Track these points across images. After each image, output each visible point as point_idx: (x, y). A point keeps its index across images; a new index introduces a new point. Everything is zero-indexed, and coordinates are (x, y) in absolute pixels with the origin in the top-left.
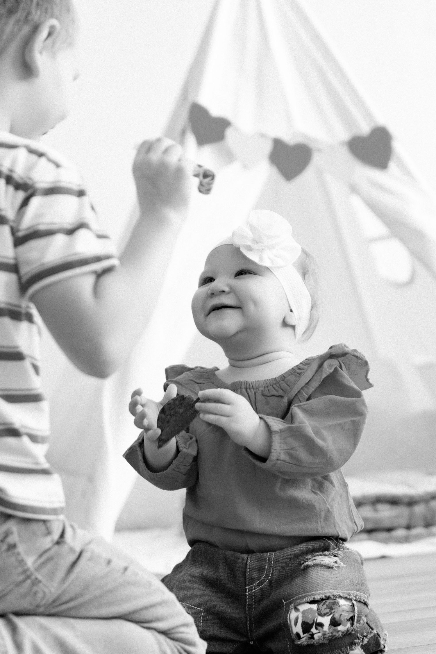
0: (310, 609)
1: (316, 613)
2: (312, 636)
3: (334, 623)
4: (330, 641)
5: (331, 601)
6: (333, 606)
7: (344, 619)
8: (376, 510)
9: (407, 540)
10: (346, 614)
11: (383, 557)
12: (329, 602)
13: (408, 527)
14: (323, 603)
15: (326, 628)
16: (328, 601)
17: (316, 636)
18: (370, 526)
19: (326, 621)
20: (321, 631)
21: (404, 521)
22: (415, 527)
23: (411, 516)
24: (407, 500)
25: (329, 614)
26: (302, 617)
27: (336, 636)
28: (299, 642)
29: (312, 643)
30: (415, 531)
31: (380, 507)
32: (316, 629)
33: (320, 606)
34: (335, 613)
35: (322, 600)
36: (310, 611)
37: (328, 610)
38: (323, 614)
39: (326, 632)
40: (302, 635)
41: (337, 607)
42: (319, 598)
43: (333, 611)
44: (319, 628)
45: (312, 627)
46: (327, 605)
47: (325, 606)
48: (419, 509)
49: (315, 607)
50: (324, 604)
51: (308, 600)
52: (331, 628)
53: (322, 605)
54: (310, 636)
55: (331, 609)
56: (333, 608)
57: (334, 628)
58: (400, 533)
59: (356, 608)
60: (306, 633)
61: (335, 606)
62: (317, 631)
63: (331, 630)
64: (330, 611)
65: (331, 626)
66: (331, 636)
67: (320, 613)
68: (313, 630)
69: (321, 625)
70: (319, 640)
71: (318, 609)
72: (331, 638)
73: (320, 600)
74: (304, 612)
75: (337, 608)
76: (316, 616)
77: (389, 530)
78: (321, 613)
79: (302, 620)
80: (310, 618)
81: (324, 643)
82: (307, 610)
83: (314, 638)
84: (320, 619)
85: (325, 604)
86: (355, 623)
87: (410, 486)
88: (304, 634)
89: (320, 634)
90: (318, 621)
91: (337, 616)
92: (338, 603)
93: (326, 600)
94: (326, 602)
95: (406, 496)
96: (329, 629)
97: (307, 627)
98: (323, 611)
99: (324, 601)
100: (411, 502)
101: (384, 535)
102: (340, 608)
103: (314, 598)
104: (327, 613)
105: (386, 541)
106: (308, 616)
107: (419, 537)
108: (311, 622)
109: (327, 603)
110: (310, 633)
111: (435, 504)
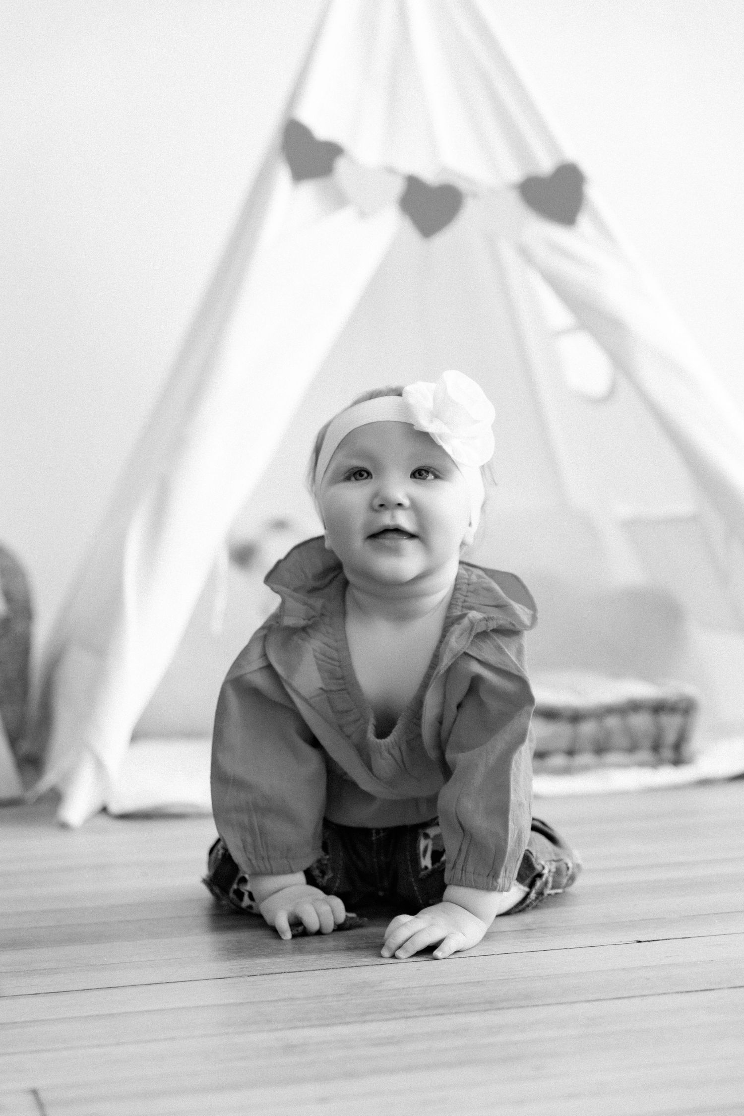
9: (567, 771)
13: (571, 753)
21: (564, 744)
22: (580, 752)
23: (575, 738)
24: (569, 713)
26: (433, 844)
30: (580, 759)
48: (588, 728)
58: (558, 760)
77: (541, 755)
79: (432, 848)
87: (577, 693)
95: (567, 707)
100: (576, 717)
107: (585, 768)
111: (612, 722)
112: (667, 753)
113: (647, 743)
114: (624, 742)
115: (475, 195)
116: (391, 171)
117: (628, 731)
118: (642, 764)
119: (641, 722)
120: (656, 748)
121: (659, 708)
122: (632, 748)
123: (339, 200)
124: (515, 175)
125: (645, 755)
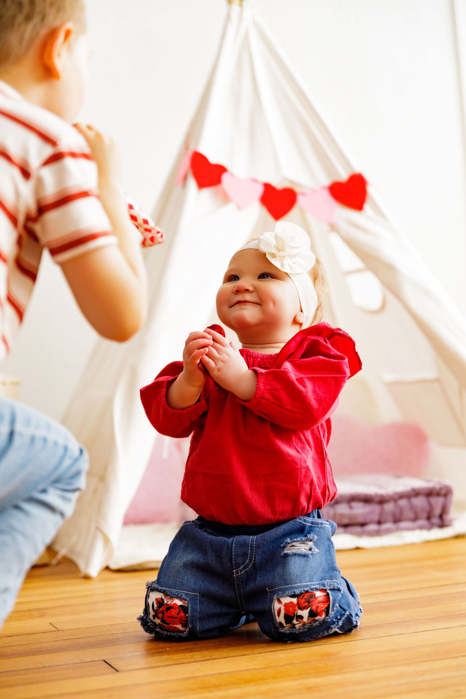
0: (291, 603)
1: (296, 607)
2: (294, 625)
3: (312, 614)
4: (309, 629)
5: (309, 594)
6: (310, 599)
7: (320, 610)
8: (351, 508)
9: (378, 533)
10: (322, 605)
11: (358, 548)
12: (307, 596)
13: (379, 523)
14: (302, 597)
15: (305, 620)
16: (306, 594)
17: (297, 626)
18: (345, 521)
19: (305, 613)
20: (301, 622)
21: (376, 518)
22: (385, 522)
23: (382, 513)
24: (378, 499)
25: (307, 607)
26: (285, 609)
27: (313, 626)
28: (283, 631)
29: (294, 632)
30: (385, 526)
31: (355, 504)
32: (297, 620)
33: (300, 600)
34: (312, 606)
35: (301, 594)
36: (291, 604)
37: (306, 604)
38: (302, 608)
39: (305, 622)
40: (285, 625)
41: (314, 599)
42: (299, 593)
43: (310, 604)
44: (300, 620)
45: (293, 619)
46: (305, 599)
47: (304, 600)
48: (389, 507)
49: (295, 600)
50: (302, 599)
51: (289, 594)
52: (310, 619)
53: (301, 598)
54: (292, 626)
55: (309, 602)
56: (311, 601)
57: (312, 619)
58: (373, 527)
59: (331, 597)
60: (288, 624)
61: (312, 599)
62: (298, 622)
63: (310, 621)
64: (308, 604)
65: (309, 617)
66: (310, 625)
67: (299, 607)
68: (295, 621)
69: (301, 617)
70: (299, 629)
71: (298, 603)
72: (310, 627)
73: (300, 594)
74: (286, 605)
75: (314, 601)
76: (296, 610)
77: (363, 525)
78: (301, 607)
79: (285, 612)
80: (291, 611)
81: (305, 632)
82: (288, 603)
83: (295, 628)
84: (300, 613)
85: (304, 598)
86: (330, 611)
87: (380, 487)
88: (286, 624)
89: (300, 625)
90: (298, 614)
91: (314, 608)
92: (315, 596)
93: (305, 594)
94: (304, 595)
95: (377, 495)
96: (308, 620)
97: (289, 618)
98: (302, 605)
99: (303, 595)
100: (382, 501)
101: (358, 529)
102: (316, 600)
103: (295, 592)
104: (306, 607)
105: (360, 535)
106: (290, 609)
107: (388, 531)
108: (292, 616)
109: (305, 597)
110: (292, 624)
111: (403, 503)
112: (436, 520)
113: (425, 515)
114: (411, 515)
115: (303, 194)
116: (255, 181)
117: (412, 508)
118: (421, 528)
119: (419, 502)
120: (429, 518)
121: (430, 493)
122: (415, 519)
123: (226, 199)
124: (327, 182)
125: (423, 522)
